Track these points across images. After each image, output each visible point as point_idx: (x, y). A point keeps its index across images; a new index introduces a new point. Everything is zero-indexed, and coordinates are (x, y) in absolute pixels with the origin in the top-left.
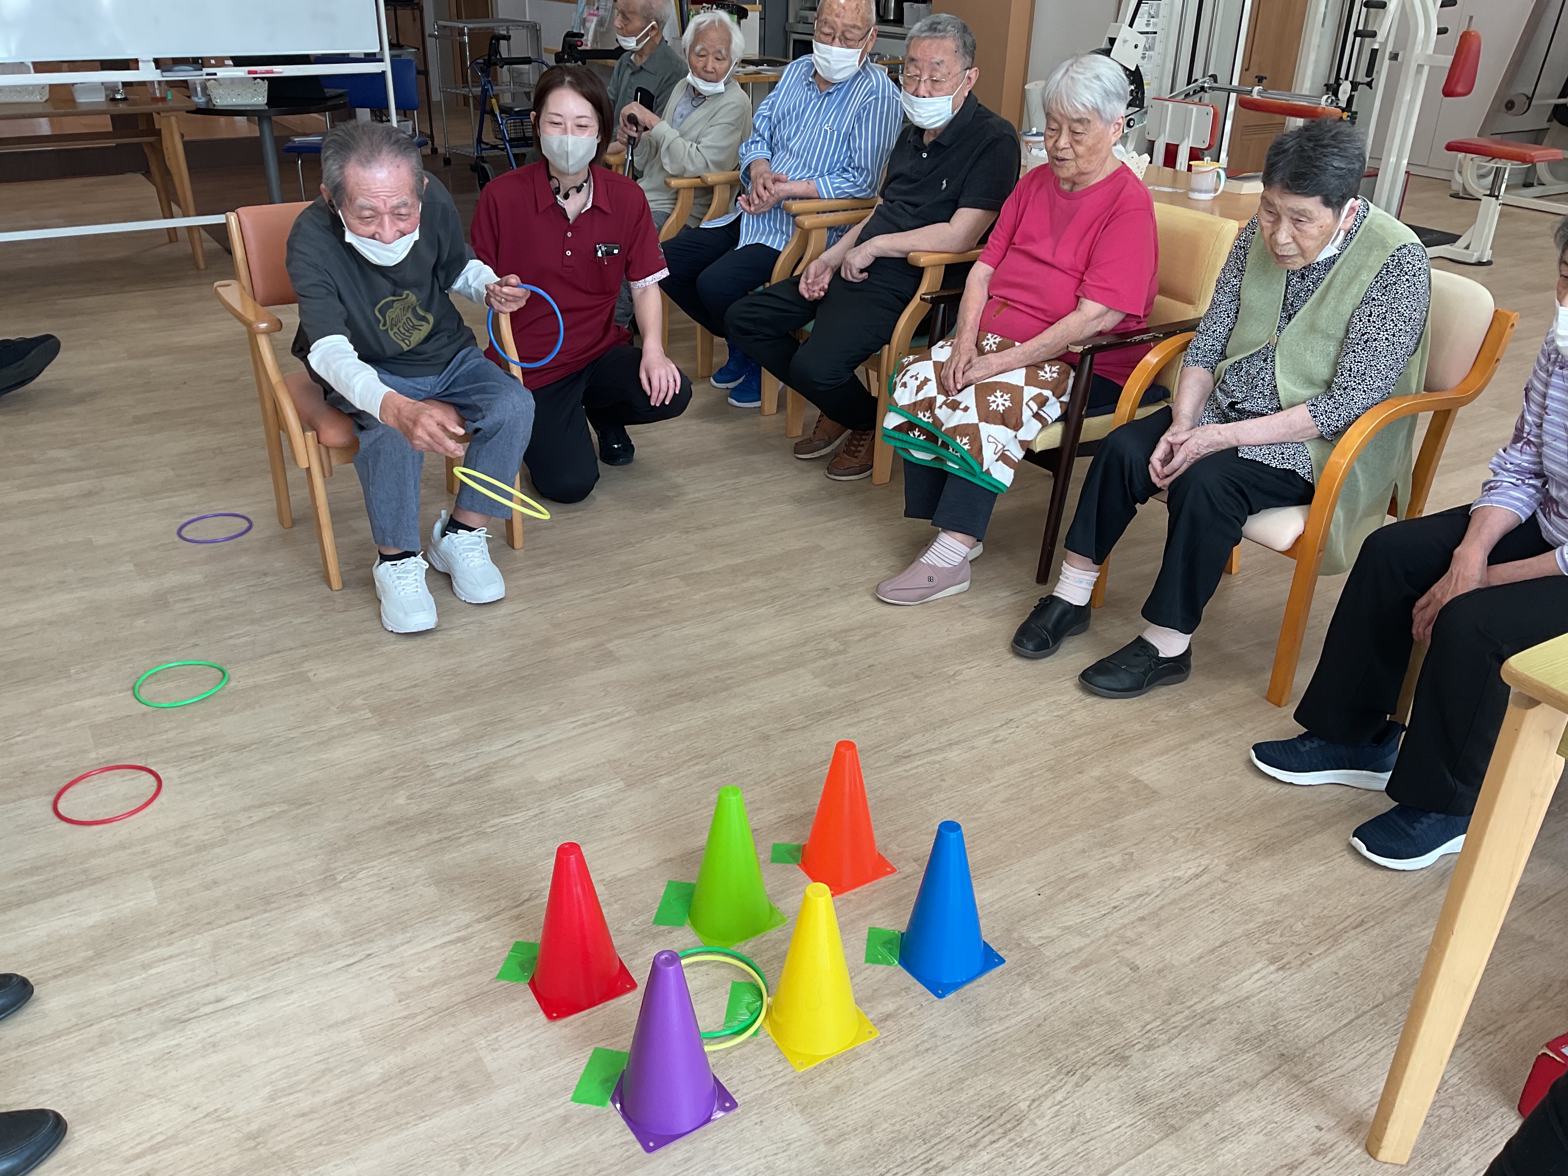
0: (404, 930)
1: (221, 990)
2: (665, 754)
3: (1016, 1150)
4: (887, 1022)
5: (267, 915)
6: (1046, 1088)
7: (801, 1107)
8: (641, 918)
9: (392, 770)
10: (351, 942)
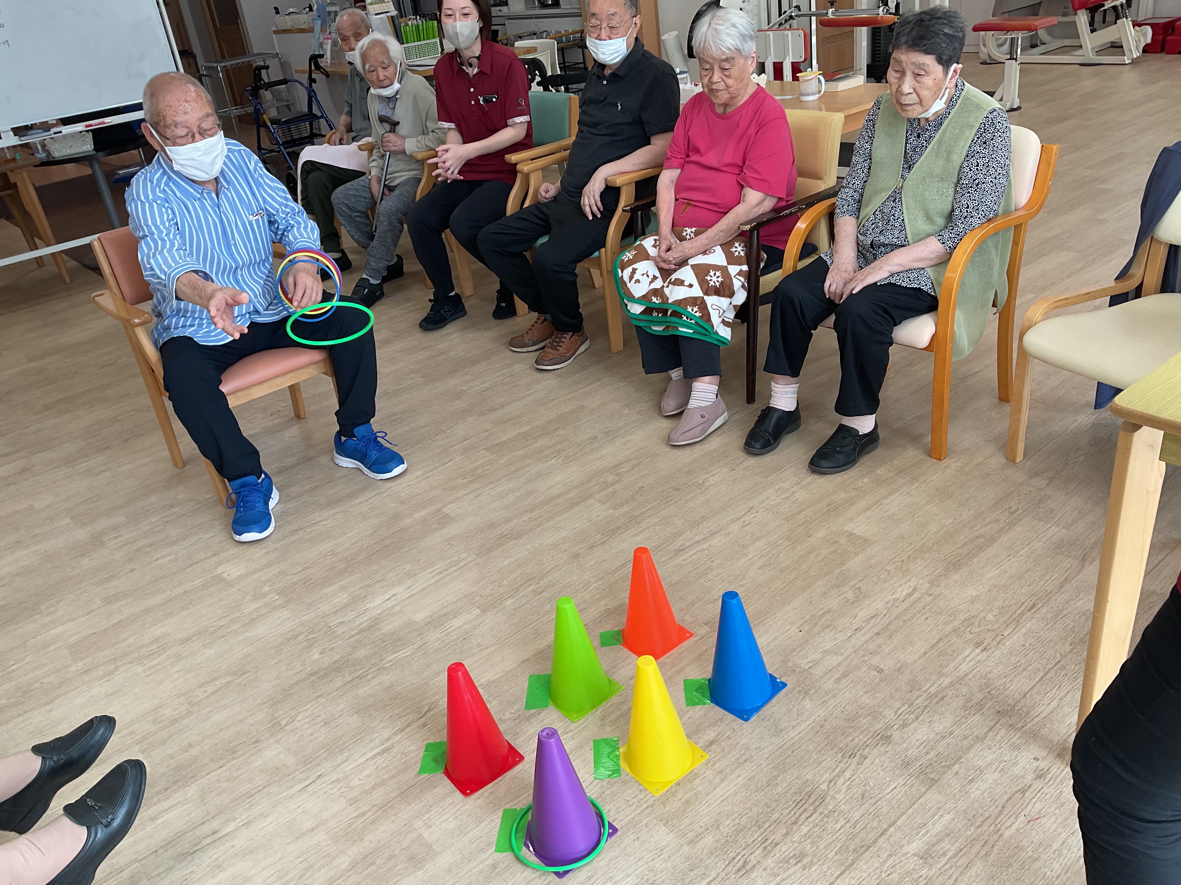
0: (341, 751)
1: (215, 824)
2: (505, 582)
3: (826, 820)
4: (713, 747)
5: (235, 761)
6: (837, 771)
7: (664, 822)
8: (516, 707)
9: (304, 635)
10: (304, 769)
